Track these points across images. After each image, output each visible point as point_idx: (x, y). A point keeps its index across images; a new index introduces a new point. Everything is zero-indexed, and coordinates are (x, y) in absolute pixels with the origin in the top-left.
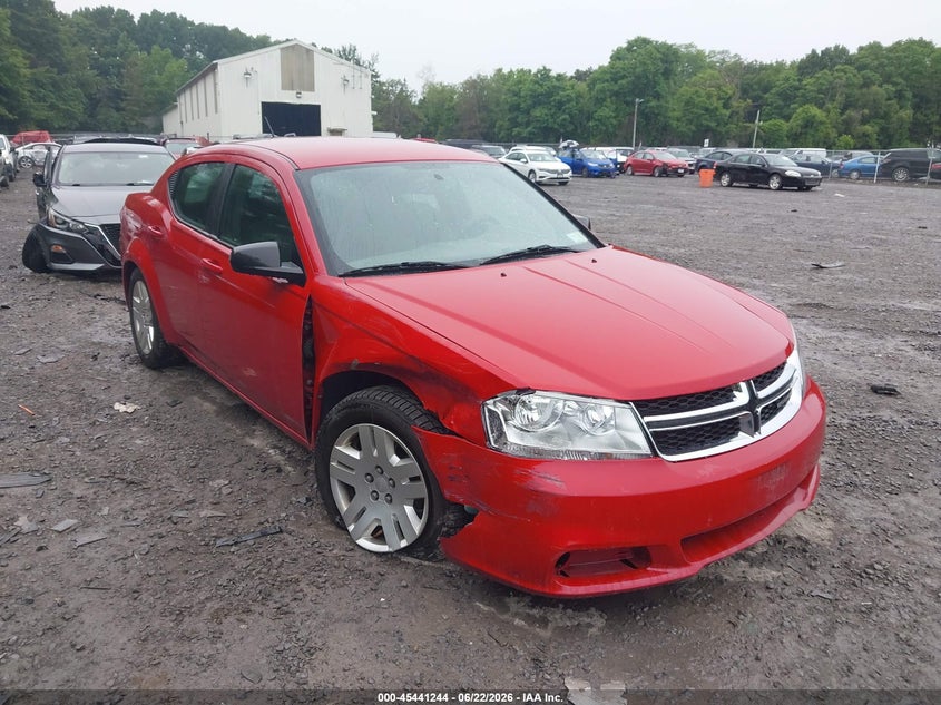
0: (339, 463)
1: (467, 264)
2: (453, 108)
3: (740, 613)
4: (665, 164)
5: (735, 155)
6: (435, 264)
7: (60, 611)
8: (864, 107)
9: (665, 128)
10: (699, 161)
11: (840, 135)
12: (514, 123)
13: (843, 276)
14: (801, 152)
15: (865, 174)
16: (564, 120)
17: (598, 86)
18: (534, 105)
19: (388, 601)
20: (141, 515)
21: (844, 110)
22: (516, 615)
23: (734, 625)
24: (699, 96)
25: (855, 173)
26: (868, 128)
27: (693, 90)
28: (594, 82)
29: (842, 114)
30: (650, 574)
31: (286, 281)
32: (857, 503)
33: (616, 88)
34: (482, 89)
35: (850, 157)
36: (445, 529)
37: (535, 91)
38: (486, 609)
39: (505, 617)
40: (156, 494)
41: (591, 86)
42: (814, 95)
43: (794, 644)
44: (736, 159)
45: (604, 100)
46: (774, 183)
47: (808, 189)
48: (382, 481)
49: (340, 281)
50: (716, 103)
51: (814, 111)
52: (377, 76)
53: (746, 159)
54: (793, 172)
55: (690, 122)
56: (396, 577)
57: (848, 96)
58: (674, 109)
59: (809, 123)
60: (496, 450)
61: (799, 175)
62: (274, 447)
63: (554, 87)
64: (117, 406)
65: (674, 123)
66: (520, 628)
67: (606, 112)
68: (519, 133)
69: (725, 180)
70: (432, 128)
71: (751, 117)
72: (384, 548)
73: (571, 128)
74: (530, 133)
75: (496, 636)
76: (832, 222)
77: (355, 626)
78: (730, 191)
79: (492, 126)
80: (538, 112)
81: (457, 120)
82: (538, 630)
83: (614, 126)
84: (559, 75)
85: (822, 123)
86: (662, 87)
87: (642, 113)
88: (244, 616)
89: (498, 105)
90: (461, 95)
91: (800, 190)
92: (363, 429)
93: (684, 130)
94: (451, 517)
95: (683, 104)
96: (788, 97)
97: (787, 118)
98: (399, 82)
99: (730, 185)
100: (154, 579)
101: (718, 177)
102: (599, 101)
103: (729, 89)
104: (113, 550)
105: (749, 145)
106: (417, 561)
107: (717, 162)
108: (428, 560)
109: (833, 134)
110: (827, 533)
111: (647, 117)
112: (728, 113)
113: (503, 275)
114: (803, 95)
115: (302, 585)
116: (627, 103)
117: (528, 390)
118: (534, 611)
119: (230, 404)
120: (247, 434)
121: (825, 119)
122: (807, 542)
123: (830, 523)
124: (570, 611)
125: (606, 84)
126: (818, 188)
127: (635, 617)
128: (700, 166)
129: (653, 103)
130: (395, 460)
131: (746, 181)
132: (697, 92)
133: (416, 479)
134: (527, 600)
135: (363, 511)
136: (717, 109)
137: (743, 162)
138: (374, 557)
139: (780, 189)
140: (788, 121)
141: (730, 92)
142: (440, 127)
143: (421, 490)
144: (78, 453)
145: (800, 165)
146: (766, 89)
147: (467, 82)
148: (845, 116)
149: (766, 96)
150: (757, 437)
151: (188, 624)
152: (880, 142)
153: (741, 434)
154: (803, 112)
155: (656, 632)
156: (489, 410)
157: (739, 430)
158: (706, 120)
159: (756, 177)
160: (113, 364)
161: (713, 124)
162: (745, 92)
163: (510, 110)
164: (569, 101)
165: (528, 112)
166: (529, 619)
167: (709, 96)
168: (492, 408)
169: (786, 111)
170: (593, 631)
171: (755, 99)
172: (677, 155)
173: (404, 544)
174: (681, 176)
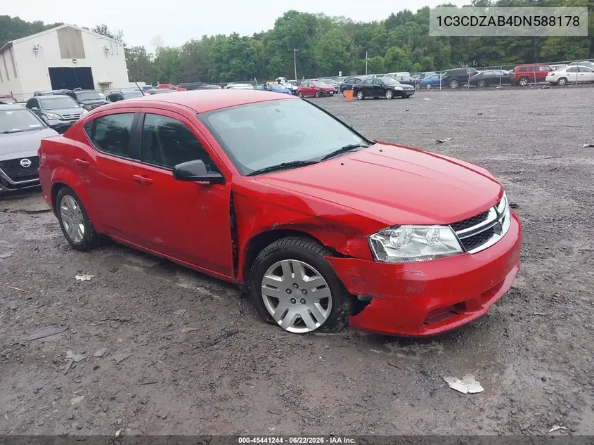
0: (267, 285)
1: (316, 161)
2: (179, 63)
3: (506, 329)
4: (321, 89)
5: (363, 80)
6: (299, 162)
7: (136, 400)
8: (424, 46)
9: (314, 66)
10: (342, 85)
11: (414, 63)
12: (220, 70)
13: (454, 146)
14: (395, 75)
15: (435, 85)
16: (251, 66)
17: (270, 43)
18: (232, 57)
19: (324, 358)
20: (145, 338)
21: (414, 49)
22: (396, 352)
23: (507, 336)
24: (332, 45)
25: (429, 85)
26: (428, 58)
27: (327, 41)
28: (267, 40)
29: (413, 51)
30: (467, 316)
31: (208, 182)
32: (529, 265)
33: (281, 43)
34: (196, 49)
35: (424, 76)
36: (343, 313)
37: (230, 49)
38: (378, 352)
39: (391, 354)
40: (144, 325)
41: (265, 43)
42: (396, 40)
43: (540, 340)
44: (365, 82)
45: (274, 52)
46: (389, 95)
47: (408, 97)
48: (298, 292)
49: (251, 179)
50: (341, 48)
51: (398, 50)
52: (124, 45)
53: (370, 82)
54: (399, 87)
55: (328, 61)
56: (320, 344)
57: (415, 40)
58: (318, 55)
59: (396, 58)
60: (381, 261)
61: (402, 89)
62: (199, 286)
63: (243, 45)
64: (78, 277)
65: (319, 63)
66: (402, 359)
67: (277, 58)
68: (224, 76)
69: (360, 95)
70: (166, 77)
71: (362, 56)
72: (306, 330)
73: (256, 71)
74: (231, 75)
75: (394, 364)
76: (430, 115)
77: (315, 375)
78: (364, 102)
79: (206, 72)
80: (234, 62)
81: (182, 71)
82: (412, 357)
83: (283, 68)
84: (244, 37)
85: (403, 57)
86: (309, 41)
87: (298, 58)
88: (249, 382)
89: (207, 59)
90: (182, 54)
91: (403, 98)
92: (284, 263)
93: (325, 66)
94: (347, 305)
95: (322, 50)
96: (382, 42)
97: (383, 55)
98: (140, 48)
99: (363, 99)
100: (179, 372)
101: (355, 95)
102: (272, 53)
103: (349, 40)
104: (142, 361)
105: (363, 73)
106: (325, 334)
107: (354, 85)
108: (332, 332)
109: (409, 63)
110: (524, 283)
111: (302, 60)
112: (350, 54)
113: (342, 164)
114: (390, 41)
115: (270, 358)
116: (289, 52)
117: (397, 226)
118: (404, 348)
119: (151, 266)
120: (175, 281)
121: (404, 54)
122: (517, 289)
123: (523, 278)
124: (422, 345)
125: (274, 41)
126: (412, 96)
127: (457, 341)
128: (343, 89)
129: (305, 51)
130: (306, 278)
131: (372, 95)
132: (329, 43)
133: (323, 286)
134: (397, 343)
135: (287, 312)
136: (342, 52)
137: (369, 84)
138: (300, 336)
139: (392, 98)
140: (383, 57)
141: (349, 41)
142: (172, 76)
143: (327, 292)
144: (74, 310)
145: (402, 83)
146: (369, 38)
147: (185, 45)
148: (415, 52)
149: (369, 42)
150: (502, 235)
151: (220, 392)
152: (435, 66)
153: (495, 235)
154: (392, 51)
155: (471, 347)
156: (372, 240)
157: (493, 233)
158: (337, 59)
159: (377, 92)
160: (53, 253)
161: (342, 62)
162: (357, 40)
163: (216, 62)
164: (253, 53)
165: (228, 62)
166: (403, 352)
167: (337, 45)
168: (374, 238)
169: (382, 51)
170: (440, 352)
171: (364, 45)
172: (327, 83)
173: (318, 325)
174: (332, 95)
